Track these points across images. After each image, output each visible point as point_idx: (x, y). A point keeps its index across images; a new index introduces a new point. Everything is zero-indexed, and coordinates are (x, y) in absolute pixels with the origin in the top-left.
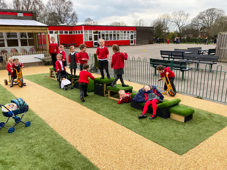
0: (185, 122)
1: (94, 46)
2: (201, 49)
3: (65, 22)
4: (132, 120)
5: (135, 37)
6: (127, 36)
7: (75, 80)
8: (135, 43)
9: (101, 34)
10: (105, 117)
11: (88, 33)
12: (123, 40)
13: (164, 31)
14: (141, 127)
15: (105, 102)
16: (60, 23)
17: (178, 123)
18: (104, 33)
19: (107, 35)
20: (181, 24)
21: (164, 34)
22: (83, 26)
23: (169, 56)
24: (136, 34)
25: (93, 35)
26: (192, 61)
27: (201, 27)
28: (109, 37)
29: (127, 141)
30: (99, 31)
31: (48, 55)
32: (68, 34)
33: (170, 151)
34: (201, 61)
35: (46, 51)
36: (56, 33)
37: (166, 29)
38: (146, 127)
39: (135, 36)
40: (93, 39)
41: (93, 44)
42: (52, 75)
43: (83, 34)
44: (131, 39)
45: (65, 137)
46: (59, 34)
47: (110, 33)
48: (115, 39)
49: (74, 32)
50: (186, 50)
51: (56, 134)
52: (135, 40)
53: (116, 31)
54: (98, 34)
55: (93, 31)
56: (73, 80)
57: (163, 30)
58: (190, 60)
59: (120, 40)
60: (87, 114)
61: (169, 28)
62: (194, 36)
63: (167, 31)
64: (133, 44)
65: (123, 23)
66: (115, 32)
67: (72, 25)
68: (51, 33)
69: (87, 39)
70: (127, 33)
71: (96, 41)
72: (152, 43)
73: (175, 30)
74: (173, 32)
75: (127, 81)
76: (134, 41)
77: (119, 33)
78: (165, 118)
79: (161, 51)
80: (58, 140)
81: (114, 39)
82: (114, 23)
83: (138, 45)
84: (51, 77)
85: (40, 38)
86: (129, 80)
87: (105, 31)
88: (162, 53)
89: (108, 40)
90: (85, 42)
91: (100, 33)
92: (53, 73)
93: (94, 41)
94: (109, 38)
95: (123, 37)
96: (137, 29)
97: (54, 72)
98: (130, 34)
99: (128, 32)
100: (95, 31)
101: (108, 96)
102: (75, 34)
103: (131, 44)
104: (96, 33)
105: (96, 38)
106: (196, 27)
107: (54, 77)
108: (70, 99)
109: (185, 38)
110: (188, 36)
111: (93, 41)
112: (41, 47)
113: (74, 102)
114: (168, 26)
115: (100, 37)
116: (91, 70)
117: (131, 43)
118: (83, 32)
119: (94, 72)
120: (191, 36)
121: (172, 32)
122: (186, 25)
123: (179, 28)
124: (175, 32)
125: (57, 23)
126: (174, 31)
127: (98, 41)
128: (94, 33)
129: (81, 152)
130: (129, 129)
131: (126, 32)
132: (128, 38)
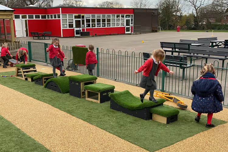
0: (167, 123)
1: (76, 35)
2: (217, 40)
3: (36, 2)
4: (109, 121)
5: (132, 23)
6: (121, 22)
7: (47, 79)
8: (132, 31)
9: (85, 19)
10: (79, 118)
11: (68, 18)
12: (116, 27)
13: (174, 14)
14: (117, 128)
15: (81, 104)
16: (29, 3)
17: (159, 124)
18: (90, 17)
19: (93, 21)
20: (198, 4)
21: (174, 19)
22: (60, 9)
23: (173, 49)
24: (133, 18)
25: (74, 20)
26: (202, 55)
27: (226, 9)
28: (96, 23)
29: (99, 140)
30: (82, 15)
31: (13, 48)
32: (41, 19)
33: (142, 149)
34: (211, 56)
35: (10, 43)
36: (23, 17)
37: (177, 11)
38: (122, 128)
39: (132, 21)
40: (74, 26)
41: (74, 32)
42: (18, 74)
43: (60, 19)
44: (127, 25)
45: (33, 137)
46: (27, 19)
47: (98, 17)
48: (105, 26)
49: (48, 16)
50: (194, 42)
51: (24, 135)
52: (132, 27)
53: (106, 15)
54: (81, 19)
55: (74, 15)
56: (45, 79)
57: (174, 12)
58: (199, 55)
59: (111, 27)
60: (59, 116)
61: (182, 9)
62: (216, 21)
63: (178, 14)
64: (130, 32)
65: (117, 4)
66: (104, 16)
67: (46, 7)
68: (17, 17)
69: (65, 26)
70: (120, 18)
71: (78, 29)
72: (156, 31)
73: (190, 12)
74: (188, 15)
75: (113, 80)
76: (130, 29)
77: (110, 17)
78: (146, 120)
79: (162, 43)
80: (26, 139)
81: (103, 25)
82: (105, 2)
83: (136, 34)
84: (18, 75)
85: (3, 26)
86: (115, 80)
87: (91, 15)
88: (163, 45)
89: (95, 26)
90: (63, 29)
91: (83, 17)
92: (20, 71)
93: (76, 29)
94: (96, 25)
95: (116, 22)
96: (135, 11)
97: (21, 69)
98: (125, 19)
99: (123, 17)
100: (77, 15)
101: (85, 97)
102: (50, 19)
103: (126, 33)
104: (79, 17)
105: (78, 24)
106: (219, 8)
107: (21, 76)
108: (41, 101)
109: (204, 23)
110: (208, 21)
111: (74, 29)
112: (4, 37)
113: (45, 104)
114: (179, 6)
115: (83, 23)
116: (69, 67)
117: (127, 31)
118: (61, 16)
119: (73, 69)
120: (212, 21)
121: (185, 15)
122: (205, 5)
123: (196, 10)
124: (190, 15)
125: (25, 3)
126: (188, 13)
127: (81, 29)
128: (76, 17)
129: (49, 149)
130: (104, 130)
131: (119, 16)
132: (122, 24)
